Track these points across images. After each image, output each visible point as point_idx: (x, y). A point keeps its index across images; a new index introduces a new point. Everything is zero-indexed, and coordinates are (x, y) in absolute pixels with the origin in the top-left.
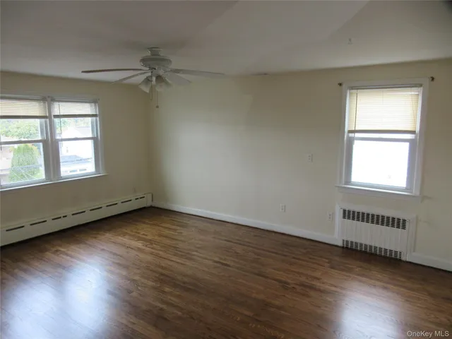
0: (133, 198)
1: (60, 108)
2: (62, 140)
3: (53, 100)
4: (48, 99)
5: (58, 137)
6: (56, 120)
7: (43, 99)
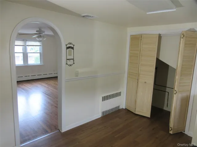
0: (53, 73)
1: (29, 43)
2: (29, 53)
3: (26, 41)
4: (25, 40)
5: (28, 52)
6: (28, 47)
7: (23, 40)
